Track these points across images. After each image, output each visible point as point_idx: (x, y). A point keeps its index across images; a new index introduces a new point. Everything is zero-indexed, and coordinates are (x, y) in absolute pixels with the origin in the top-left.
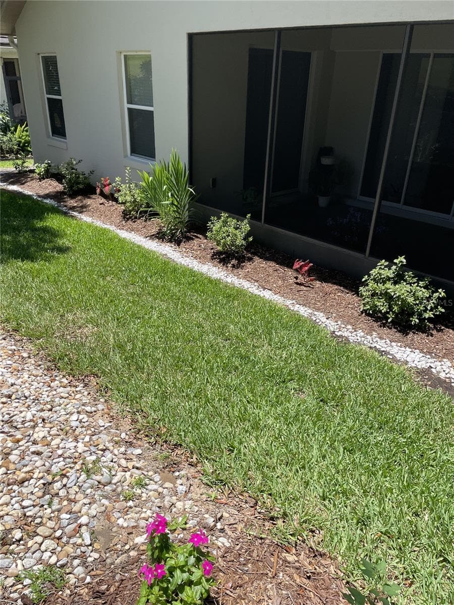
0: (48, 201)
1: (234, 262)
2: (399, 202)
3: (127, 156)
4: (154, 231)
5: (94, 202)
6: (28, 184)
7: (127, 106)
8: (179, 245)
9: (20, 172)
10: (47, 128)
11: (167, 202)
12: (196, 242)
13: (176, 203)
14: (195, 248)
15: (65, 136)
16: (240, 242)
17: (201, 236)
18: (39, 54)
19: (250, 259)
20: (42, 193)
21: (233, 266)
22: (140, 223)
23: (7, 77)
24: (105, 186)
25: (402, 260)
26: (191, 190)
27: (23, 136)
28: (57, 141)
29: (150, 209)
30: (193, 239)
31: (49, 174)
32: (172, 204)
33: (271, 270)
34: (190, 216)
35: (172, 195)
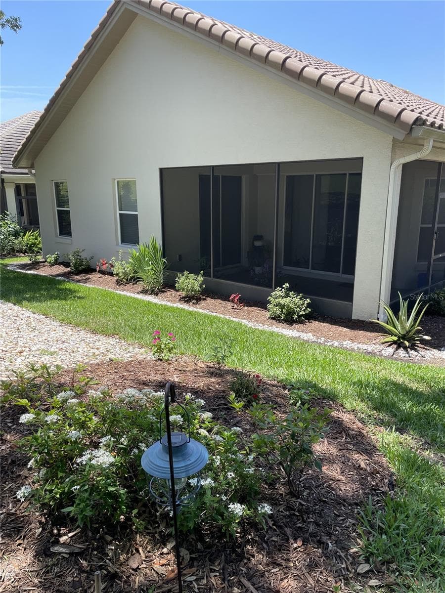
0: (59, 278)
1: (194, 301)
2: (308, 268)
3: (118, 245)
4: (140, 289)
5: (95, 276)
6: (41, 269)
7: (118, 212)
8: (157, 296)
9: (33, 263)
10: (56, 231)
11: (148, 268)
12: (169, 293)
13: (154, 269)
14: (168, 296)
15: (71, 235)
16: (197, 288)
17: (172, 290)
18: (52, 181)
19: (204, 299)
20: (54, 273)
21: (194, 303)
22: (129, 286)
23: (17, 197)
24: (103, 265)
25: (287, 285)
26: (164, 260)
27: (30, 239)
28: (65, 239)
29: (137, 274)
30: (166, 292)
31: (56, 262)
32: (152, 269)
33: (217, 304)
34: (164, 279)
35: (152, 264)
